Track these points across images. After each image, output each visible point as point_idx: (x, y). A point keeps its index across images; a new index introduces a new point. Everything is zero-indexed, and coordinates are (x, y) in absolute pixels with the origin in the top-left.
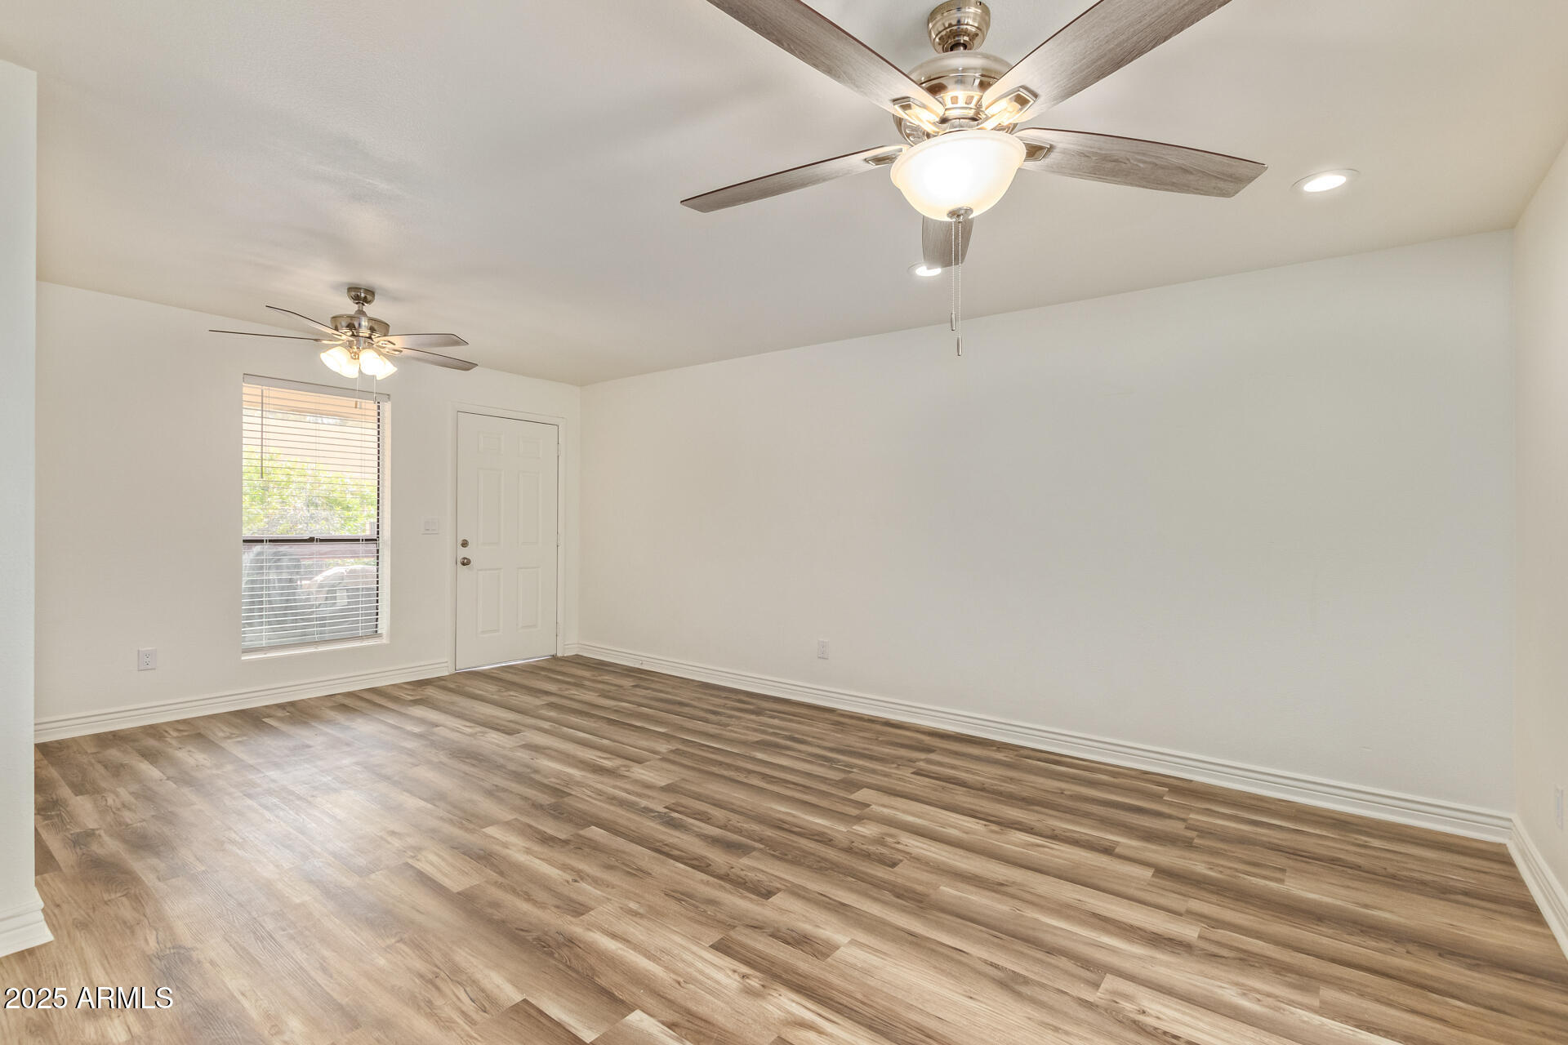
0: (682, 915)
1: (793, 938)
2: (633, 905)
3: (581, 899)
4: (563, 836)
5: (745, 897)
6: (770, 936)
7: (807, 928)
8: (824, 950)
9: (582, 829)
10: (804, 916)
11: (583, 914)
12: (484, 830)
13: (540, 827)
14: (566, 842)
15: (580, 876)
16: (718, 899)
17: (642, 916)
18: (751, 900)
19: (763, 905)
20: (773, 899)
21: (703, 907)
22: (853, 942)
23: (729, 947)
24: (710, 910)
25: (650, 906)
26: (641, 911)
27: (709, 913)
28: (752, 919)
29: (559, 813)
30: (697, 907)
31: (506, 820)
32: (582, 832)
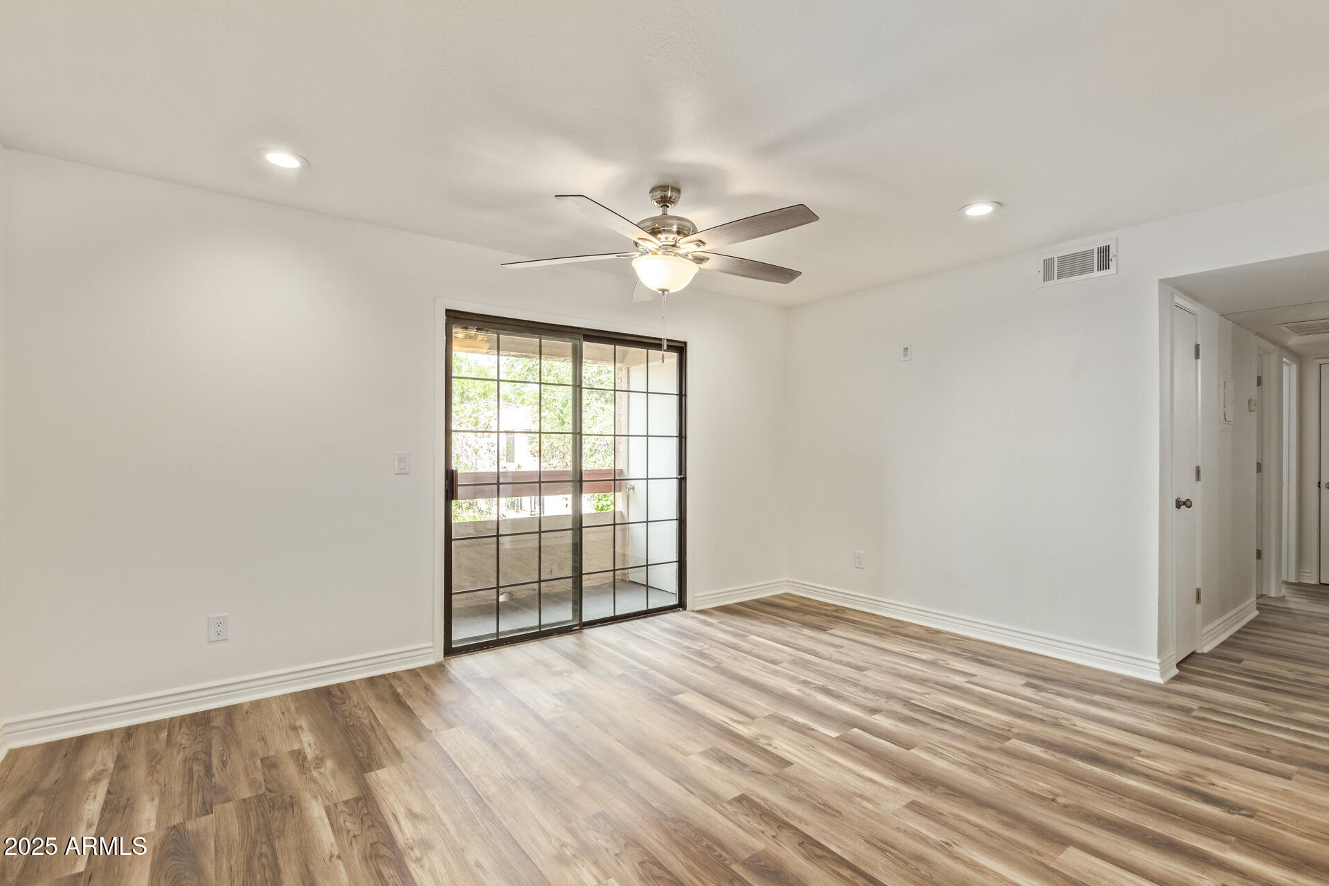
0: (820, 791)
1: (731, 763)
2: (869, 806)
5: (764, 799)
6: (747, 765)
7: (717, 768)
8: (712, 753)
10: (716, 777)
11: (911, 803)
15: (947, 852)
16: (789, 801)
17: (855, 794)
18: (758, 796)
19: (748, 790)
20: (737, 794)
21: (802, 795)
22: (686, 754)
23: (779, 762)
24: (795, 791)
25: (851, 802)
26: (858, 799)
27: (796, 789)
28: (759, 779)
30: (808, 796)
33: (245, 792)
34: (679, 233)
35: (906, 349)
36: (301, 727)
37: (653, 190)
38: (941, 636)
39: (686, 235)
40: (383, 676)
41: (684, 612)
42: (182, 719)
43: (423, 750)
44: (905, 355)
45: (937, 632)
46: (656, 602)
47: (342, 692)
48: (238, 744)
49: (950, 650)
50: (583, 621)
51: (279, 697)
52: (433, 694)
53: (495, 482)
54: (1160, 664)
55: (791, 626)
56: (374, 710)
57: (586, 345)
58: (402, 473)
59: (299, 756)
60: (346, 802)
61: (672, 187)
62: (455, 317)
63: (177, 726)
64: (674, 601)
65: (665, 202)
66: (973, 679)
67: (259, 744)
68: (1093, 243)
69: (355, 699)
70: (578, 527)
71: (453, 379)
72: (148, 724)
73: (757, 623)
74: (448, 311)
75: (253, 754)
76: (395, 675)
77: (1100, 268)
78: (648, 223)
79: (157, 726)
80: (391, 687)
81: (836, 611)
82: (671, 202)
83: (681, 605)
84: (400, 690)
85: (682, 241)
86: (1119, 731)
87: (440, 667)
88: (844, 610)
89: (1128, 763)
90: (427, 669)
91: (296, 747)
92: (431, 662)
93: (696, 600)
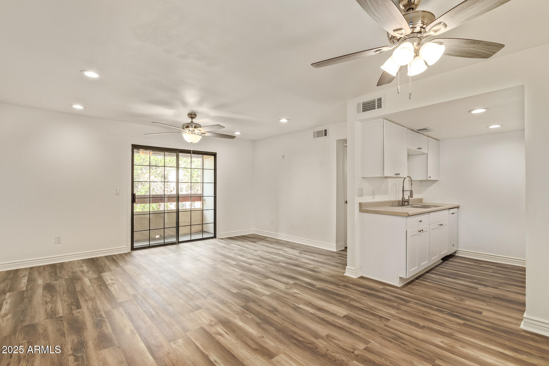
3: (241, 276)
4: (245, 290)
9: (239, 292)
12: (270, 293)
13: (252, 293)
14: (244, 288)
15: (241, 280)
29: (246, 298)
31: (264, 296)
32: (239, 291)
33: (67, 277)
34: (194, 127)
35: (283, 156)
36: (83, 266)
37: (188, 115)
38: (289, 243)
39: (197, 128)
40: (110, 255)
41: (216, 239)
42: (47, 265)
43: (118, 269)
44: (283, 158)
45: (289, 242)
46: (205, 236)
47: (96, 259)
48: (65, 269)
49: (287, 246)
50: (179, 241)
51: (77, 260)
52: (125, 259)
53: (149, 197)
54: (336, 246)
55: (246, 242)
56: (106, 262)
57: (180, 154)
58: (117, 194)
59: (83, 272)
60: (94, 278)
61: (194, 114)
62: (135, 147)
63: (46, 267)
64: (213, 236)
65: (192, 118)
66: (286, 252)
67: (70, 269)
68: (323, 128)
69: (101, 260)
70: (178, 212)
71: (134, 166)
72: (37, 267)
73: (236, 241)
74: (132, 145)
75: (69, 271)
76: (114, 255)
77: (325, 136)
78: (186, 125)
79: (40, 267)
80: (112, 257)
81: (264, 238)
82: (194, 118)
83: (215, 237)
84: (115, 258)
85: (196, 130)
86: (310, 260)
87: (129, 253)
88: (266, 237)
89: (304, 266)
90: (125, 254)
91: (82, 269)
92: (127, 252)
93: (220, 235)
